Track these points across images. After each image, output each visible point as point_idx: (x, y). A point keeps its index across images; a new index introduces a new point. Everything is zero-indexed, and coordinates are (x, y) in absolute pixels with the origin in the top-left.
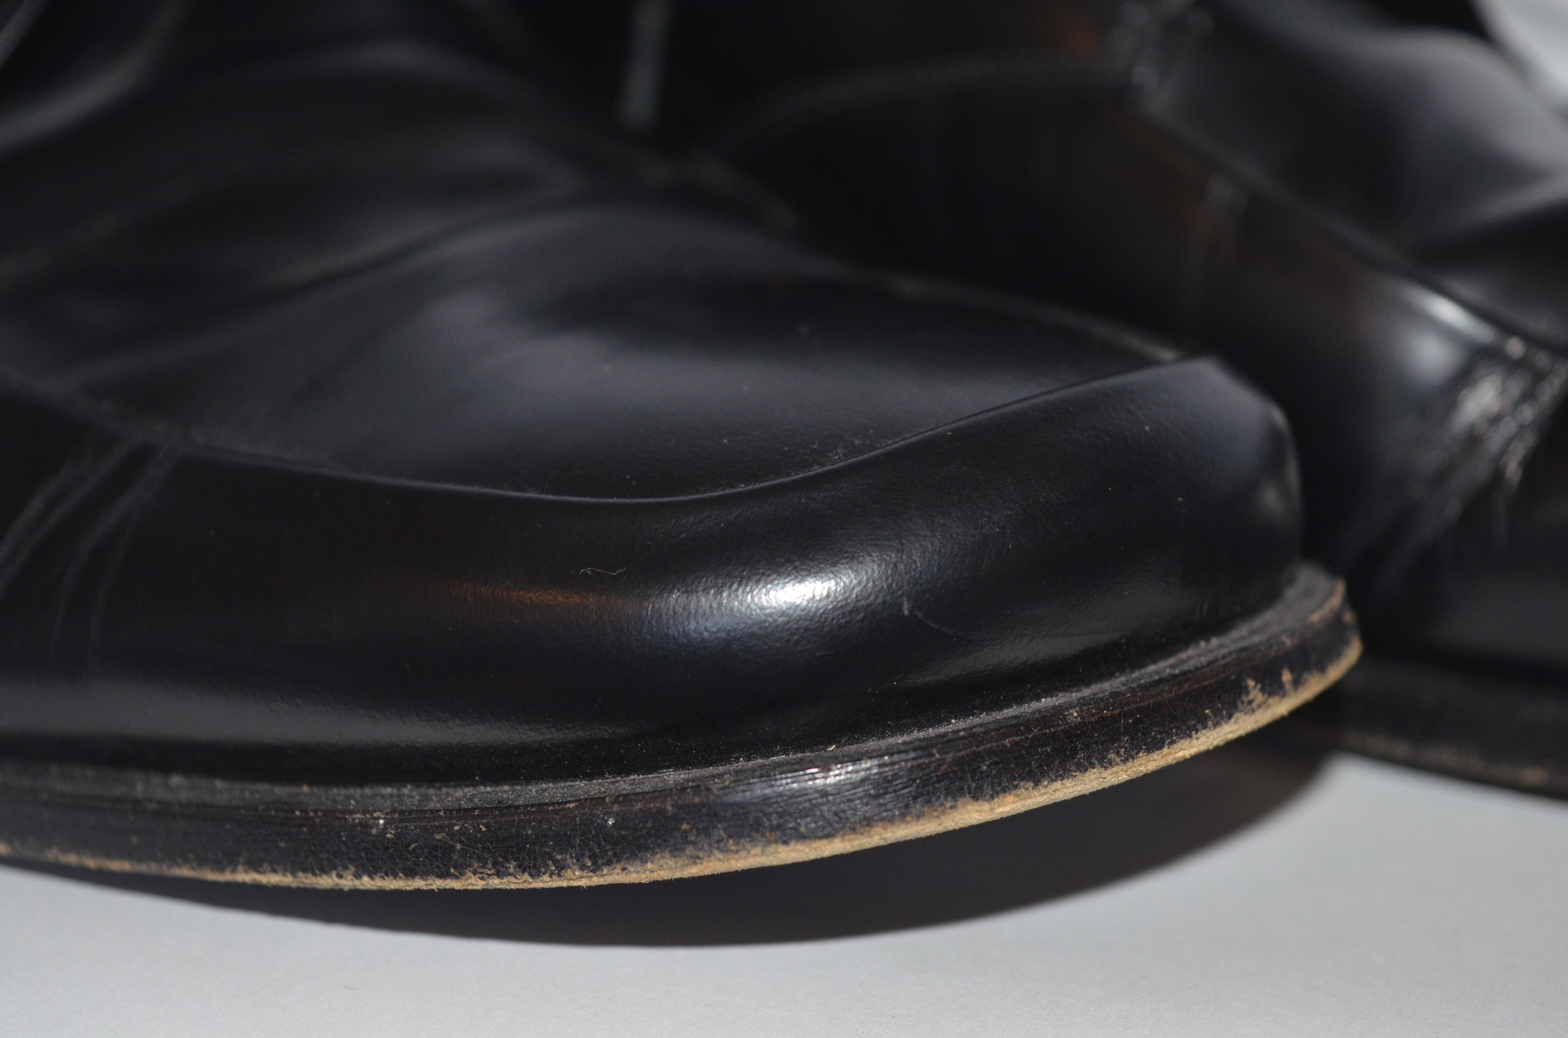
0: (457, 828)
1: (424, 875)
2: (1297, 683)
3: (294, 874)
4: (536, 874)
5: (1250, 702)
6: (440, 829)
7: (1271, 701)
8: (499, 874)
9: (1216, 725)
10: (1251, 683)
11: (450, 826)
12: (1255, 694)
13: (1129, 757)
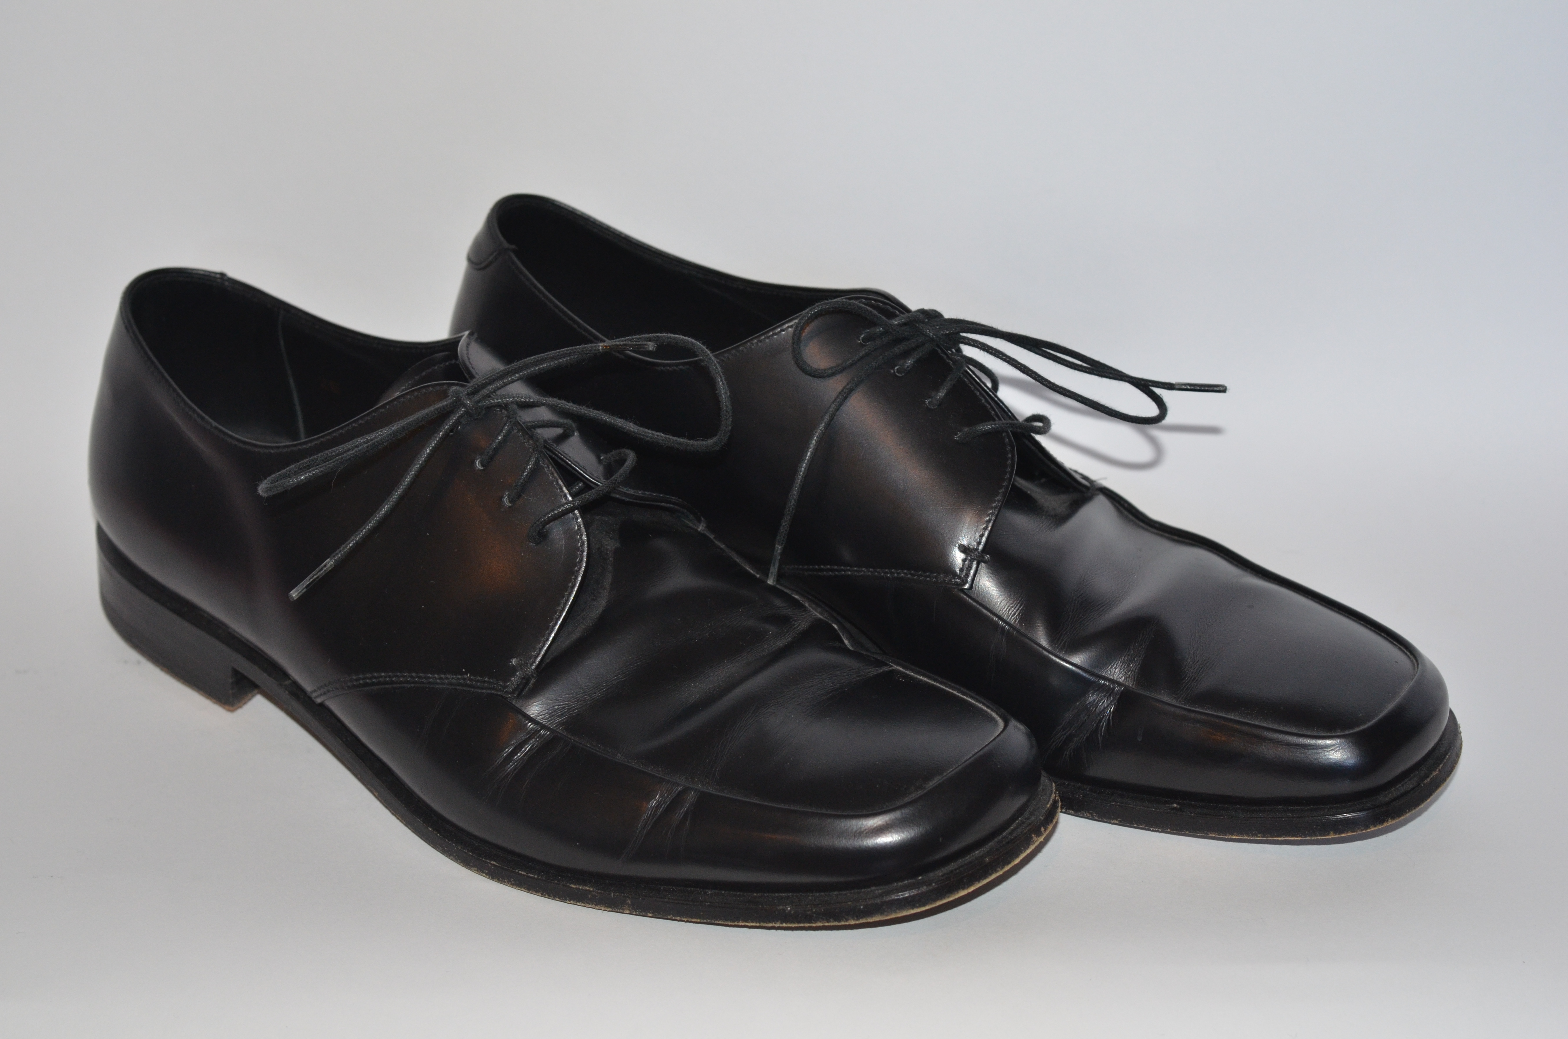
0: (814, 910)
1: (804, 923)
2: (1045, 830)
3: (760, 923)
4: (839, 921)
5: (1033, 841)
6: (809, 910)
7: (1039, 838)
8: (828, 922)
9: (1025, 852)
10: (1033, 835)
11: (812, 910)
12: (1035, 838)
13: (1002, 868)
